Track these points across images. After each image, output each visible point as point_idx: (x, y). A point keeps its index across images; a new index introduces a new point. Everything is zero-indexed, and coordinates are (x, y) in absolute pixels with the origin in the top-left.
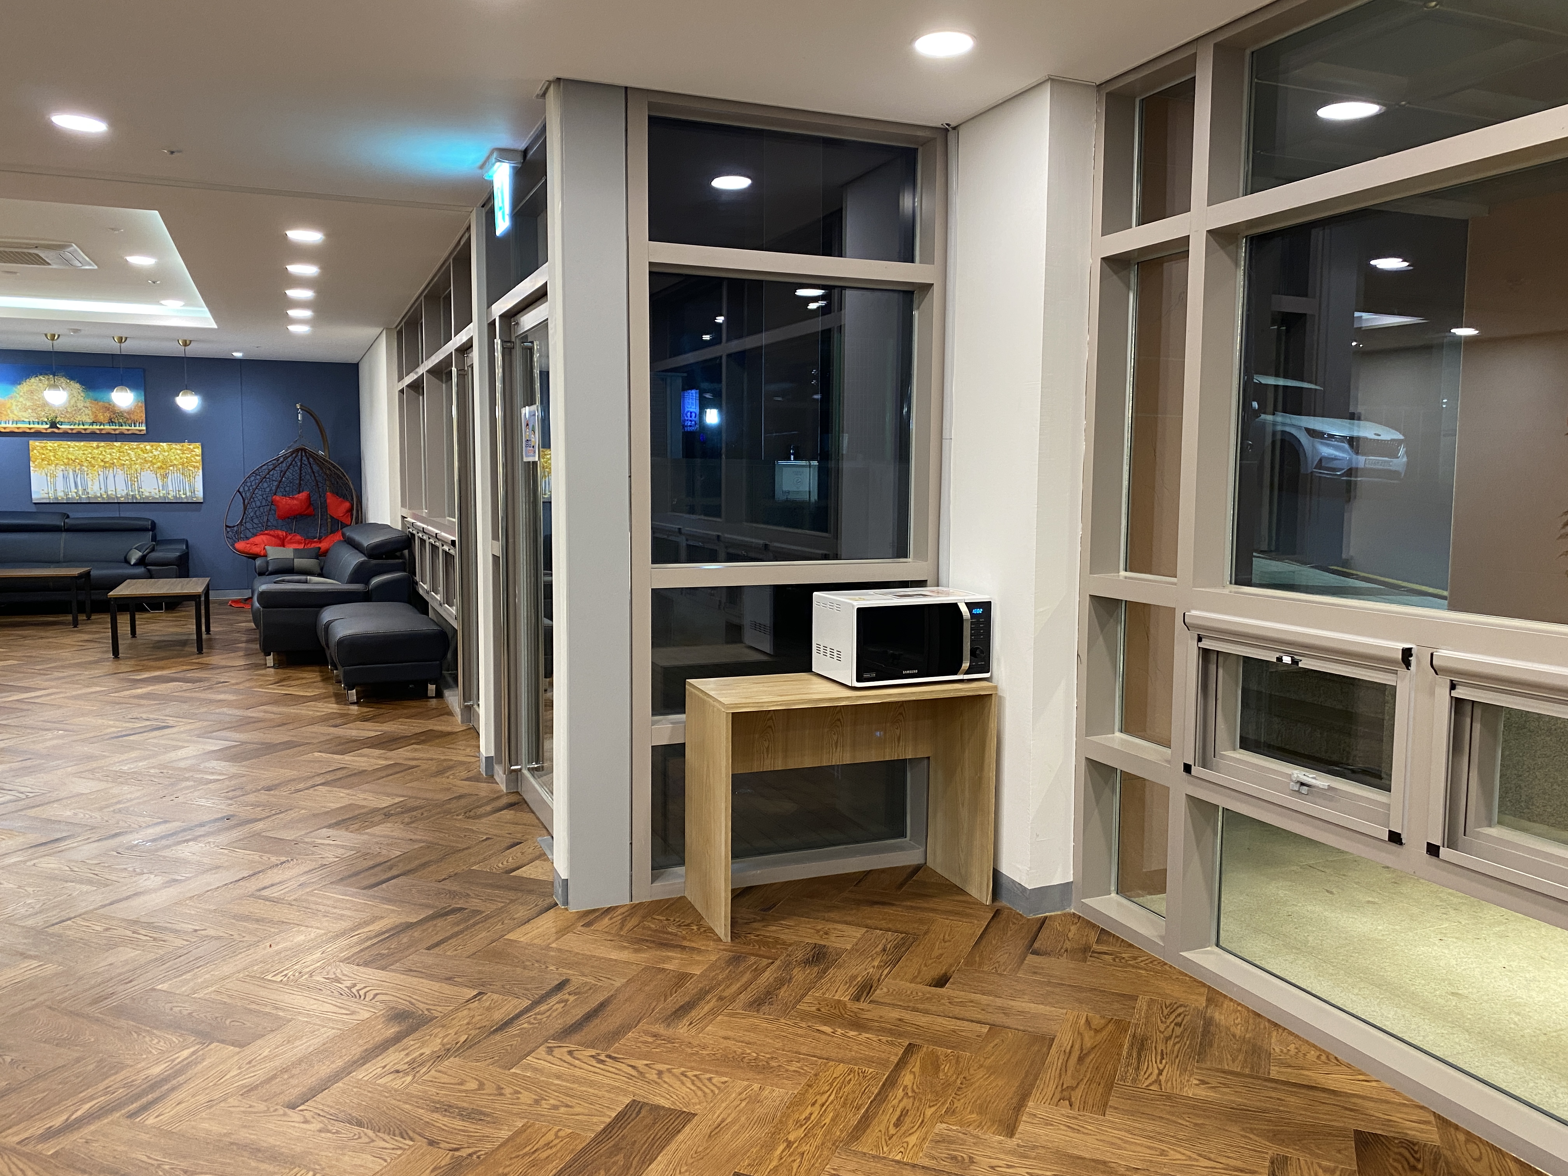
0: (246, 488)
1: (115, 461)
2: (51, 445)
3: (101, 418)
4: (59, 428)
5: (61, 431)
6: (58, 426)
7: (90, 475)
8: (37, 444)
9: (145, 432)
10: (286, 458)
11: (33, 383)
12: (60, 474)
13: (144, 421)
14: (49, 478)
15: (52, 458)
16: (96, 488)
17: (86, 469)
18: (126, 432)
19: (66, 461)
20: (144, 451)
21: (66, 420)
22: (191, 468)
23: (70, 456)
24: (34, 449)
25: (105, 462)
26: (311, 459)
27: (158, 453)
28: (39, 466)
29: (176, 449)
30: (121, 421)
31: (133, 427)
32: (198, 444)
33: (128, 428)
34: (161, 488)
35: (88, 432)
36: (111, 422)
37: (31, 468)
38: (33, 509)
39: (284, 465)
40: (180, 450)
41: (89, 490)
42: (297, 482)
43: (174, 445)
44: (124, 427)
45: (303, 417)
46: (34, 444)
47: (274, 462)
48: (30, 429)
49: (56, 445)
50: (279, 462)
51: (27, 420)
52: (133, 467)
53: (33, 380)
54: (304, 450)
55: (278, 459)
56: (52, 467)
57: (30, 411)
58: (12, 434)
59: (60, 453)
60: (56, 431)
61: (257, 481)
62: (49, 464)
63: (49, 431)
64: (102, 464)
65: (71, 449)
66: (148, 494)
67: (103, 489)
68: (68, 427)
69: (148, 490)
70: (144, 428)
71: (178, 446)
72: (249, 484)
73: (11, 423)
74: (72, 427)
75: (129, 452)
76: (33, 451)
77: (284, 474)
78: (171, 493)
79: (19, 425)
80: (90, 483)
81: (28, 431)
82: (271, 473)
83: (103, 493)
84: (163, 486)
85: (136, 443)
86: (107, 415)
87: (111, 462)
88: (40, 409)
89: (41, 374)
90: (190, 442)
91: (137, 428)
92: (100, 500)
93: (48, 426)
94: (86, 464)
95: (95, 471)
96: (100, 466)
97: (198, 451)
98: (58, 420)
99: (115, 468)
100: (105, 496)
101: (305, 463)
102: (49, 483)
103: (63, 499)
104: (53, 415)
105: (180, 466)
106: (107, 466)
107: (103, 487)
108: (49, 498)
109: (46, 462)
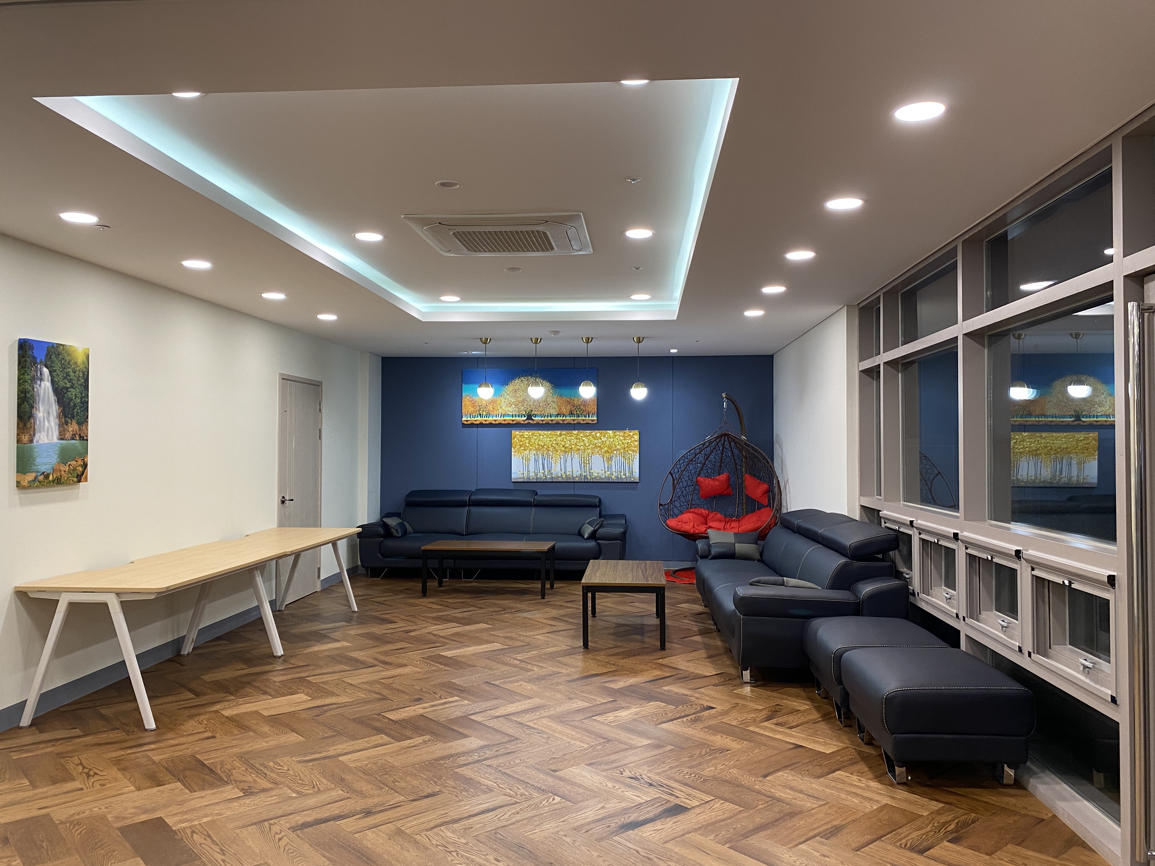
0: (676, 470)
1: (573, 446)
2: (527, 433)
3: (564, 410)
4: (533, 420)
5: (535, 422)
6: (533, 418)
7: (554, 459)
8: (517, 433)
9: (596, 421)
10: (710, 442)
11: (517, 383)
12: (532, 458)
13: (596, 413)
14: (524, 461)
15: (528, 445)
16: (558, 469)
17: (551, 454)
18: (582, 422)
19: (537, 446)
20: (595, 438)
21: (539, 413)
22: (630, 452)
23: (540, 443)
24: (515, 437)
25: (565, 448)
26: (732, 443)
27: (606, 439)
28: (518, 451)
29: (619, 436)
30: (578, 412)
31: (587, 418)
32: (637, 432)
33: (584, 418)
34: (606, 470)
35: (554, 422)
36: (571, 414)
37: (513, 453)
38: (512, 487)
39: (709, 449)
40: (623, 436)
41: (553, 471)
42: (718, 464)
43: (618, 433)
44: (581, 418)
45: (728, 405)
46: (516, 433)
47: (701, 446)
48: (513, 421)
49: (530, 434)
50: (705, 446)
51: (511, 414)
52: (586, 451)
53: (517, 381)
54: (728, 435)
55: (704, 444)
56: (527, 452)
57: (514, 406)
58: (500, 425)
59: (533, 441)
60: (531, 422)
61: (685, 464)
62: (525, 450)
63: (526, 422)
64: (563, 449)
65: (541, 437)
66: (596, 475)
67: (563, 470)
68: (540, 419)
69: (597, 471)
70: (596, 418)
71: (621, 433)
72: (678, 466)
73: (500, 416)
74: (543, 419)
75: (584, 439)
76: (514, 439)
77: (707, 458)
78: (614, 473)
79: (506, 418)
80: (553, 465)
81: (511, 422)
82: (697, 457)
83: (563, 474)
84: (608, 468)
85: (589, 431)
86: (569, 407)
87: (570, 447)
88: (520, 404)
89: (522, 376)
90: (631, 429)
91: (590, 418)
92: (560, 480)
93: (525, 418)
94: (551, 449)
95: (557, 455)
96: (561, 451)
97: (637, 437)
98: (533, 413)
99: (573, 452)
100: (564, 476)
101: (727, 447)
102: (524, 465)
103: (533, 478)
104: (530, 409)
105: (622, 451)
106: (567, 450)
107: (563, 469)
108: (524, 478)
109: (523, 448)
